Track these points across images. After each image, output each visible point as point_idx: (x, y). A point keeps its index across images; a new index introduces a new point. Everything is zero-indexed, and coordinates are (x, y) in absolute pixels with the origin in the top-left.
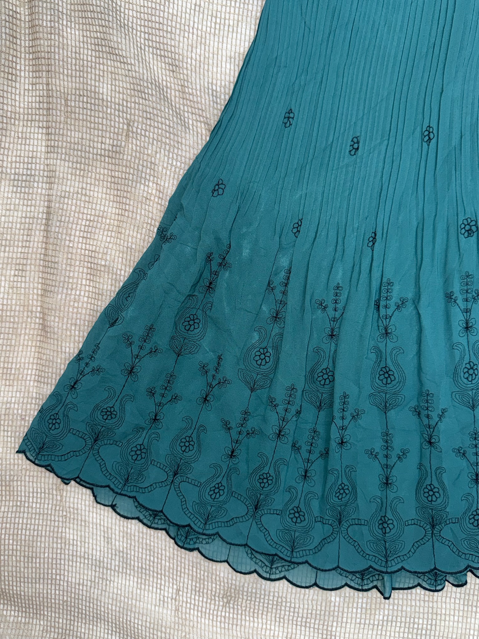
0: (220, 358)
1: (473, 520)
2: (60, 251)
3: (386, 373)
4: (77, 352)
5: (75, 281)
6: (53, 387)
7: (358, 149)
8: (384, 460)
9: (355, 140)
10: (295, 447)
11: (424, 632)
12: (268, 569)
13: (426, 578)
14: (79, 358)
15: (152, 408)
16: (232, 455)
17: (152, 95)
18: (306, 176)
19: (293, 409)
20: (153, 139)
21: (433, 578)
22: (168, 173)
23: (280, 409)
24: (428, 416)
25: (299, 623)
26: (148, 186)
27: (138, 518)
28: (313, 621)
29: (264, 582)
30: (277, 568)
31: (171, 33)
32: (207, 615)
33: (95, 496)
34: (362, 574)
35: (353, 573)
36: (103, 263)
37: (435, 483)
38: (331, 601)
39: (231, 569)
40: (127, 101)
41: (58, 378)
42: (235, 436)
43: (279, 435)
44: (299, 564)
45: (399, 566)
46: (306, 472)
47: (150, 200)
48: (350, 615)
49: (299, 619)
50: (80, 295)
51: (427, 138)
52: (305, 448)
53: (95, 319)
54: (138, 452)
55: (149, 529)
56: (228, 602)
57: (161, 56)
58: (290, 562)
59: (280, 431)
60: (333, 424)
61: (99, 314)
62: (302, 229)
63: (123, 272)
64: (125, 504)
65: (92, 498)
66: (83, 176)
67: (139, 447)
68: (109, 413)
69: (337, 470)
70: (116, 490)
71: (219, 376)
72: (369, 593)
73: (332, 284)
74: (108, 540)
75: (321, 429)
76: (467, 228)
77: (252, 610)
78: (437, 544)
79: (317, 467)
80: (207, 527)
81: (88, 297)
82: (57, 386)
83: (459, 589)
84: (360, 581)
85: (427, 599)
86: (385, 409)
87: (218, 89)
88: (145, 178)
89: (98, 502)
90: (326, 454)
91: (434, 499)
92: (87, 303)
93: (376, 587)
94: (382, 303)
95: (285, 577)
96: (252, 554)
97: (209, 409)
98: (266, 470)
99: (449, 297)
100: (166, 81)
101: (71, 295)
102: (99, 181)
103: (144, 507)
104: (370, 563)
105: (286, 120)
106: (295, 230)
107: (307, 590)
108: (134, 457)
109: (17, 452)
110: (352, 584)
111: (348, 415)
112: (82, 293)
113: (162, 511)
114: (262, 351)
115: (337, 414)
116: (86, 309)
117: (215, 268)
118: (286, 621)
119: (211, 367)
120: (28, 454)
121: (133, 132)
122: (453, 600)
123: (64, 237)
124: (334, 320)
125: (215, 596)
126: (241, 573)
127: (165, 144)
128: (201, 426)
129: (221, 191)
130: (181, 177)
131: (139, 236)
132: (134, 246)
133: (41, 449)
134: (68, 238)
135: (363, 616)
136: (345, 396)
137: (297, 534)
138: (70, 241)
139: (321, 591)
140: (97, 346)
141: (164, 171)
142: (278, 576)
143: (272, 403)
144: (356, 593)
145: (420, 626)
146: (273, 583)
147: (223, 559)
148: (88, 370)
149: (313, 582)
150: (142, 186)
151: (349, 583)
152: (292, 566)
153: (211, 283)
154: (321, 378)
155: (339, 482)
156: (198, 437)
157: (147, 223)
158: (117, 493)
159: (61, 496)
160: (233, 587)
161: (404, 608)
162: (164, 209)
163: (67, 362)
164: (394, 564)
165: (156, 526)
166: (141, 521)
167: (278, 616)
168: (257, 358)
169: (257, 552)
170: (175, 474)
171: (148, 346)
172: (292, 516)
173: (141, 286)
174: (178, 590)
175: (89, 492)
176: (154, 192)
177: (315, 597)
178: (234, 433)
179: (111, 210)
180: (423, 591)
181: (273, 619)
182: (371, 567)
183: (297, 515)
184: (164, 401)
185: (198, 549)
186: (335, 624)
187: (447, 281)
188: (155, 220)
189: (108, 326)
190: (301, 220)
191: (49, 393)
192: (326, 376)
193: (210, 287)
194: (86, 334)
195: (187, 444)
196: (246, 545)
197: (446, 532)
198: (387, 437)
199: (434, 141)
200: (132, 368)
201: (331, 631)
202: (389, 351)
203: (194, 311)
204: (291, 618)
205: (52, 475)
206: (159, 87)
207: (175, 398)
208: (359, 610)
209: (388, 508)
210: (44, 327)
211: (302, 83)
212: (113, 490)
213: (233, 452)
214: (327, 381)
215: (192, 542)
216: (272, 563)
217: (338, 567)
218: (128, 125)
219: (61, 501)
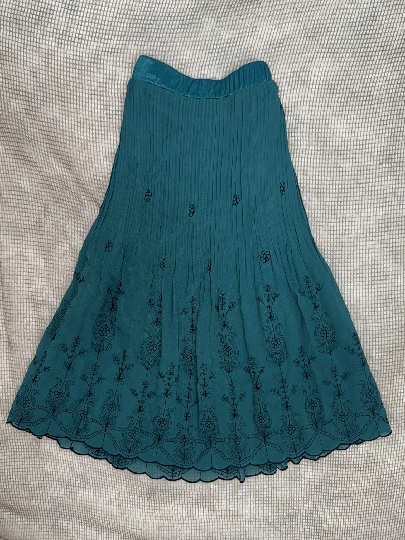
0: (125, 352)
1: (288, 431)
2: (12, 294)
3: (227, 349)
4: (33, 357)
5: (25, 312)
6: (22, 381)
7: (193, 213)
8: (232, 402)
9: (192, 207)
10: (178, 400)
11: (267, 499)
12: (171, 474)
13: (265, 468)
14: (35, 361)
15: (87, 387)
16: (140, 410)
17: (58, 187)
18: (164, 232)
19: (173, 378)
20: (63, 215)
21: (269, 467)
22: (76, 236)
23: (166, 379)
24: (254, 372)
26: (64, 246)
27: (88, 454)
29: (169, 482)
30: (176, 473)
31: (64, 143)
32: (139, 507)
33: (59, 444)
34: (227, 470)
35: (221, 470)
36: (41, 299)
37: (263, 412)
38: (210, 489)
39: (149, 478)
40: (41, 192)
41: (24, 375)
42: (141, 399)
43: (167, 394)
44: (189, 469)
45: (248, 463)
46: (187, 414)
47: (66, 255)
48: (223, 495)
49: (194, 501)
50: (29, 321)
51: (235, 202)
52: (184, 400)
53: (42, 335)
54: (82, 415)
55: (96, 460)
56: (150, 497)
57: (60, 159)
58: (183, 468)
59: (167, 392)
60: (199, 383)
61: (43, 332)
62: (166, 265)
63: (55, 303)
64: (79, 446)
66: (20, 244)
67: (82, 412)
68: (60, 393)
69: (204, 411)
70: (72, 439)
71: (126, 363)
72: (233, 481)
73: (189, 298)
74: (72, 469)
75: (193, 387)
76: (265, 256)
77: (165, 500)
78: (268, 447)
79: (193, 411)
80: (131, 454)
81: (35, 322)
82: (25, 379)
83: (283, 472)
84: (226, 474)
85: (267, 479)
86: (229, 370)
87: (101, 179)
88: (61, 242)
89: (62, 447)
90: (197, 402)
91: (263, 421)
92: (35, 325)
93: (236, 477)
94: (220, 307)
95: (181, 478)
96: (160, 467)
97: (122, 383)
98: (161, 416)
99: (258, 299)
100: (66, 175)
101: (23, 321)
102: (30, 245)
103: (90, 447)
104: (230, 463)
105: (147, 198)
106: (162, 266)
107: (196, 484)
108: (80, 418)
109: (7, 423)
110: (222, 477)
111: (207, 377)
112: (31, 319)
113: (102, 448)
114: (150, 344)
115: (200, 378)
116: (35, 329)
117: (114, 295)
119: (121, 357)
120: (13, 423)
121: (48, 212)
122: (283, 479)
123: (13, 285)
124: (193, 320)
125: (141, 494)
126: (155, 478)
127: (71, 217)
128: (119, 394)
129: (110, 248)
130: (85, 238)
131: (62, 279)
132: (60, 286)
133: (21, 419)
134: (16, 285)
135: (231, 494)
136: (204, 366)
137: (186, 452)
138: (18, 287)
139: (204, 483)
140: (45, 353)
141: (73, 235)
142: (177, 478)
143: (160, 375)
144: (225, 482)
145: (265, 496)
146: (175, 482)
147: (143, 472)
148: (42, 369)
149: (199, 478)
150: (60, 247)
151: (220, 476)
152: (185, 471)
153: (113, 305)
154: (189, 357)
155: (207, 418)
156: (118, 401)
157: (67, 270)
158: (73, 440)
159: (39, 446)
160: (152, 487)
161: (255, 487)
162: (76, 260)
163: (29, 364)
164: (244, 462)
165: (100, 457)
166: (90, 455)
167: (181, 501)
168: (148, 349)
169: (163, 465)
170: (107, 425)
171: (78, 350)
172: (182, 441)
173: (67, 312)
174: (119, 494)
175: (55, 441)
176: (68, 249)
177: (201, 487)
178: (139, 396)
179: (41, 263)
180: (265, 476)
181: (178, 503)
182: (231, 465)
183: (184, 440)
184: (94, 381)
185: (127, 468)
187: (256, 290)
188: (72, 267)
189: (50, 339)
190: (165, 260)
191: (20, 384)
192: (192, 355)
193: (113, 307)
194: (37, 345)
195: (112, 406)
196: (155, 462)
197: (273, 440)
198: (232, 387)
199: (240, 203)
200: (70, 365)
201: (213, 506)
202: (227, 336)
203: (105, 324)
204: (189, 501)
205: (31, 434)
206: (61, 181)
207: (100, 379)
208: (228, 492)
209: (237, 430)
210: (10, 344)
211: (154, 172)
212: (70, 439)
213: (140, 408)
214: (193, 358)
215: (122, 464)
216: (173, 470)
217: (212, 468)
218: (45, 207)
219: (39, 449)
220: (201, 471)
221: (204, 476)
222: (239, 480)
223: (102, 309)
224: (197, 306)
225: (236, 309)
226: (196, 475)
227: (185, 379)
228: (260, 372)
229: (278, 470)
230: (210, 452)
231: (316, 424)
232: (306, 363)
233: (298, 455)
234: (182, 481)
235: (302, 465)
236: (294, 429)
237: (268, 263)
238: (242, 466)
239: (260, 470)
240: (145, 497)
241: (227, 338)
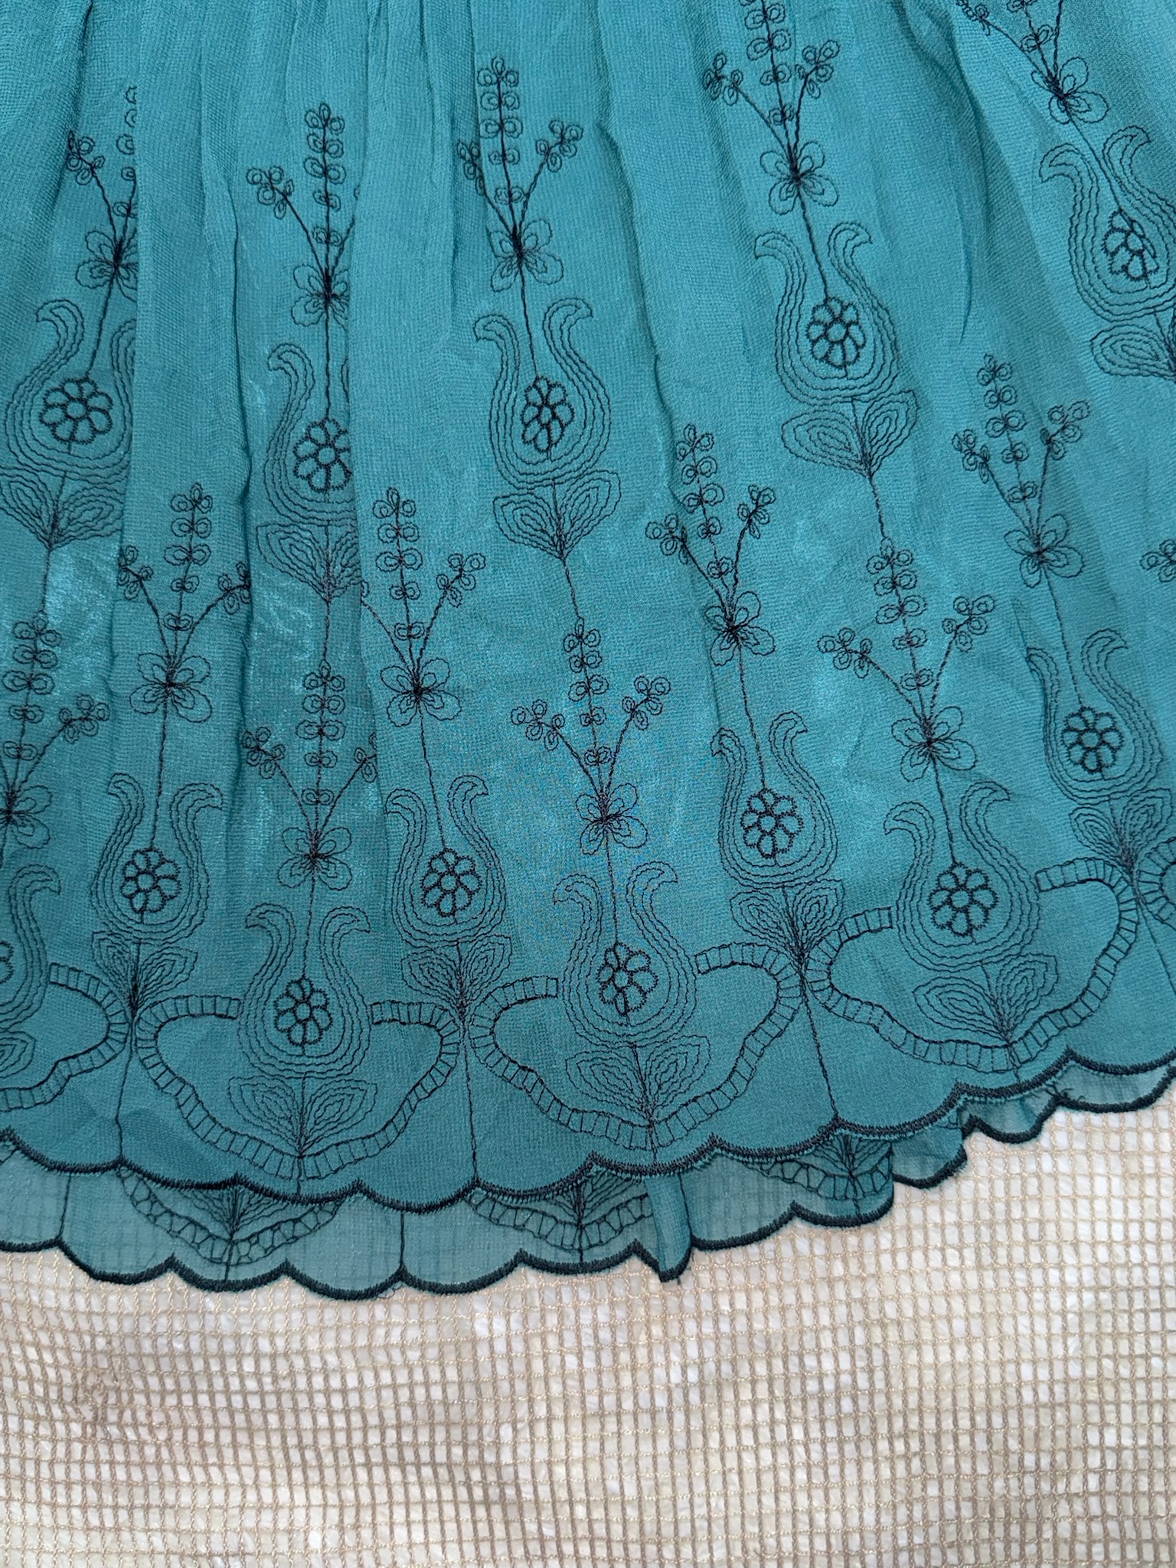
1: (946, 913)
8: (584, 738)
10: (260, 752)
11: (847, 1405)
12: (219, 1247)
13: (816, 1178)
21: (840, 1170)
23: (160, 588)
24: (706, 529)
25: (376, 1457)
28: (423, 1437)
29: (212, 1301)
30: (254, 1237)
32: (31, 1488)
34: (574, 1198)
37: (778, 784)
38: (474, 1342)
39: (79, 1276)
43: (167, 687)
44: (333, 1201)
45: (699, 1140)
46: (318, 839)
49: (374, 1438)
52: (297, 751)
56: (99, 1420)
58: (297, 1201)
60: (367, 618)
72: (617, 1277)
75: (344, 665)
77: (193, 1436)
79: (351, 818)
83: (931, 1197)
84: (569, 1233)
85: (836, 1267)
86: (559, 541)
90: (371, 762)
91: (782, 840)
93: (636, 1250)
94: (488, 148)
95: (286, 1270)
96: (152, 1199)
99: (713, 74)
104: (588, 1146)
107: (377, 1306)
110: (548, 1255)
111: (424, 581)
114: (71, 387)
118: (328, 1459)
122: (936, 1258)
125: (46, 1400)
126: (117, 1279)
136: (398, 505)
137: (312, 1086)
139: (429, 1302)
142: (259, 1269)
144: (566, 1285)
145: (829, 1385)
146: (243, 1299)
147: (46, 1236)
149: (394, 1268)
151: (531, 1250)
152: (310, 1221)
154: (308, 466)
155: (436, 851)
160: (101, 1343)
161: (759, 1321)
164: (679, 1131)
167: (292, 1440)
168: (56, 415)
169: (166, 1183)
172: (287, 1021)
177: (413, 1331)
180: (818, 1235)
181: (279, 1456)
182: (594, 1158)
183: (303, 1011)
186: (506, 1432)
192: (327, 455)
196: (120, 1165)
197: (855, 970)
198: (582, 645)
201: (498, 1467)
202: (536, 321)
204: (341, 1438)
208: (589, 1360)
209: (624, 912)
216: (234, 1220)
217: (475, 1183)
220: (408, 1208)
221: (433, 1246)
222: (654, 1265)
226: (379, 1248)
228: (751, 518)
229: (900, 1189)
230: (459, 1074)
231: (1128, 863)
232: (1031, 470)
233: (1027, 1074)
234: (286, 1291)
235: (1055, 1152)
236: (984, 897)
238: (665, 1157)
239: (788, 1196)
240: (67, 1422)
241: (537, 333)
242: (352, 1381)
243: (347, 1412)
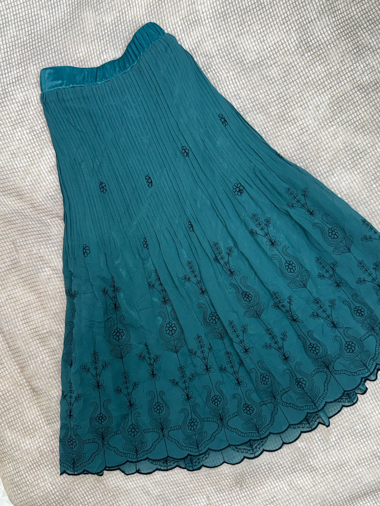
0: (146, 345)
1: (348, 350)
2: (16, 340)
3: (246, 295)
4: (61, 393)
5: (35, 351)
6: (60, 422)
7: (152, 182)
8: (276, 346)
9: (147, 178)
10: (222, 369)
12: (251, 451)
13: (344, 400)
14: (64, 396)
15: (126, 399)
16: (188, 398)
17: (17, 220)
18: (133, 212)
19: (206, 349)
20: (33, 243)
21: (348, 397)
22: (53, 257)
23: (199, 353)
24: (283, 306)
25: (290, 472)
26: (46, 271)
27: (157, 469)
28: (297, 466)
29: (253, 460)
30: (256, 447)
31: (7, 178)
32: (234, 502)
33: (123, 472)
34: (307, 420)
35: (301, 423)
36: (45, 331)
37: (313, 342)
38: (299, 448)
39: (230, 466)
40: (5, 231)
41: (59, 415)
42: (183, 386)
43: (207, 369)
44: (267, 437)
45: (324, 403)
46: (238, 380)
47: (51, 278)
48: (315, 449)
49: (289, 470)
50: (43, 358)
51: (185, 154)
52: (228, 366)
53: (60, 367)
54: (133, 430)
55: (168, 472)
56: (242, 486)
57: (9, 194)
58: (261, 439)
59: (207, 366)
60: (234, 343)
61: (60, 363)
62: (148, 243)
63: (60, 330)
64: (145, 466)
65: (123, 474)
66: (5, 288)
67: (131, 427)
68: (101, 418)
69: (253, 368)
70: (134, 460)
71: (152, 356)
72: (318, 429)
73: (185, 263)
74: (148, 493)
75: (230, 350)
76: (238, 190)
77: (258, 482)
78: (336, 376)
79: (242, 374)
80: (200, 449)
81: (49, 356)
82: (61, 419)
83: (365, 395)
84: (308, 425)
85: (353, 411)
86: (258, 315)
87: (53, 193)
88: (41, 268)
89: (127, 475)
90: (241, 363)
91: (318, 351)
92: (50, 360)
93: (319, 423)
94: (219, 257)
95: (264, 450)
96: (237, 448)
97: (158, 379)
98: (213, 394)
99: (252, 233)
100: (21, 206)
101: (38, 361)
102: (15, 285)
103: (156, 460)
104: (306, 412)
105: (102, 190)
106: (145, 246)
107: (281, 450)
108: (133, 435)
109: (61, 474)
110: (305, 430)
111: (239, 332)
112: (44, 356)
113: (168, 457)
114: (168, 325)
115: (233, 336)
116: (51, 364)
117: (111, 294)
118: (282, 476)
119: (145, 353)
120: (68, 472)
121: (19, 246)
122: (369, 403)
123: (14, 330)
124: (198, 282)
125: (231, 487)
126: (237, 464)
127: (42, 241)
128: (160, 392)
129: (88, 251)
130: (62, 254)
131: (57, 303)
132: (57, 311)
133: (74, 463)
134: (17, 329)
135: (323, 445)
136: (231, 323)
137: (255, 420)
138: (19, 330)
139: (289, 445)
140: (70, 382)
141: (50, 257)
142: (259, 452)
143: (192, 353)
144: (310, 433)
146: (259, 458)
147: (222, 462)
148: (73, 400)
149: (282, 443)
150: (42, 274)
151: (302, 430)
152: (264, 441)
153: (115, 305)
154: (212, 321)
155: (259, 375)
156: (162, 399)
157: (58, 293)
158: (135, 462)
159: (104, 484)
160: (238, 475)
161: (344, 425)
162: (62, 279)
163: (59, 402)
164: (320, 403)
165: (171, 467)
166: (160, 470)
167: (275, 476)
168: (168, 332)
169: (238, 445)
170: (162, 430)
171: (100, 365)
172: (245, 411)
174: (208, 497)
175: (118, 471)
176: (51, 272)
177: (289, 451)
178: (181, 384)
179: (32, 297)
180: (348, 408)
181: (274, 479)
182: (308, 413)
183: (248, 409)
184: (130, 390)
185: (203, 465)
186: (310, 460)
188: (62, 288)
189: (69, 367)
190: (145, 238)
191: (59, 427)
192: (214, 318)
193: (116, 307)
194: (60, 379)
195: (159, 408)
196: (229, 446)
197: (338, 366)
198: (268, 330)
199: (190, 153)
200: (98, 383)
201: (311, 465)
202: (239, 282)
203: (115, 327)
204: (283, 472)
205: (90, 475)
206: (19, 213)
207: (135, 385)
208: (319, 443)
209: (296, 372)
210: (33, 390)
211: (98, 164)
212: (132, 462)
213: (188, 396)
214: (216, 319)
215: (197, 464)
216: (251, 446)
217: (290, 425)
218: (14, 244)
219: (105, 487)
220: (280, 433)
221: (287, 437)
222: (324, 425)
223: (105, 313)
224: (196, 268)
225: (235, 253)
226: (277, 440)
227: (218, 345)
228: (290, 303)
229: (358, 395)
230: (279, 408)
231: (373, 329)
232: (331, 272)
233: (372, 371)
234: (265, 453)
236: (353, 345)
237: (245, 194)
238: (319, 409)
239: (341, 404)
240: (236, 489)
241: (241, 285)
242: (282, 463)
243: (283, 468)
